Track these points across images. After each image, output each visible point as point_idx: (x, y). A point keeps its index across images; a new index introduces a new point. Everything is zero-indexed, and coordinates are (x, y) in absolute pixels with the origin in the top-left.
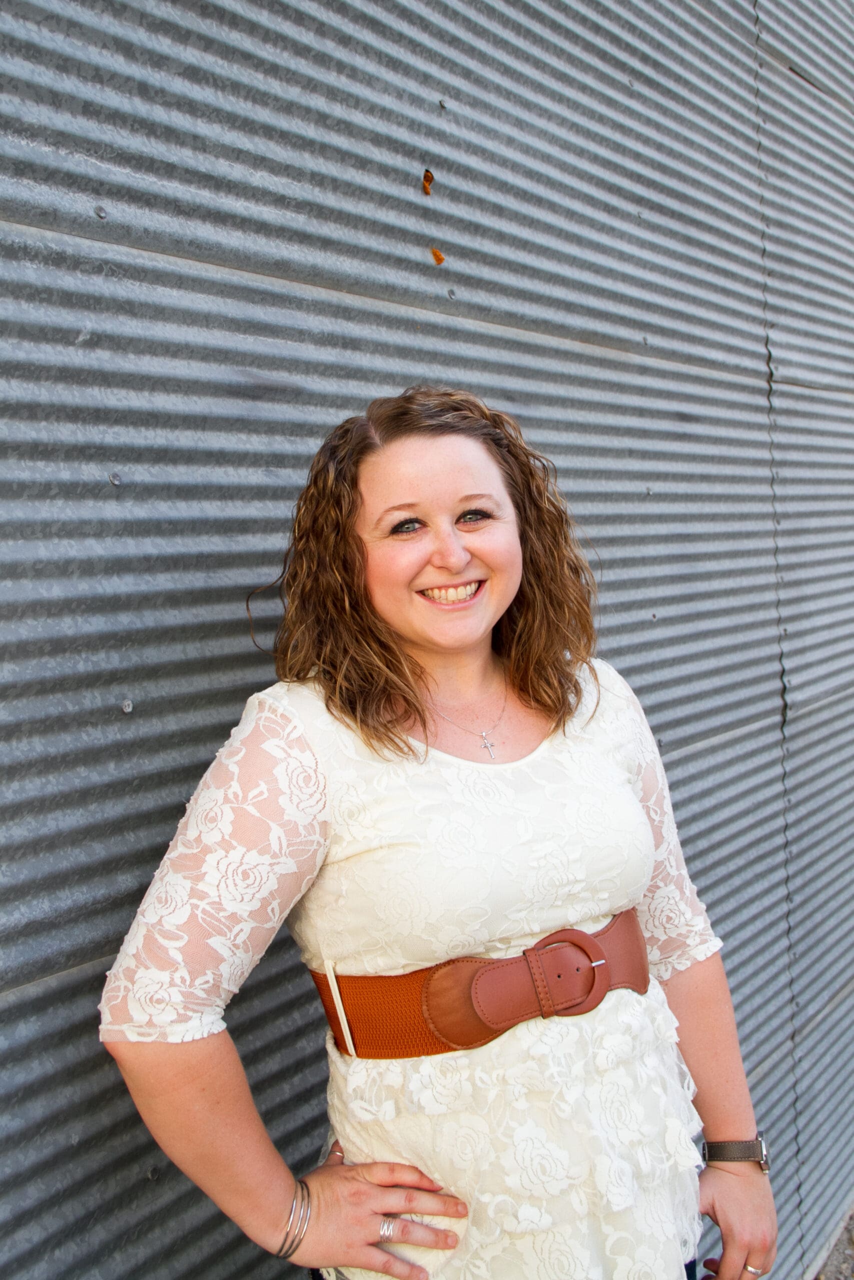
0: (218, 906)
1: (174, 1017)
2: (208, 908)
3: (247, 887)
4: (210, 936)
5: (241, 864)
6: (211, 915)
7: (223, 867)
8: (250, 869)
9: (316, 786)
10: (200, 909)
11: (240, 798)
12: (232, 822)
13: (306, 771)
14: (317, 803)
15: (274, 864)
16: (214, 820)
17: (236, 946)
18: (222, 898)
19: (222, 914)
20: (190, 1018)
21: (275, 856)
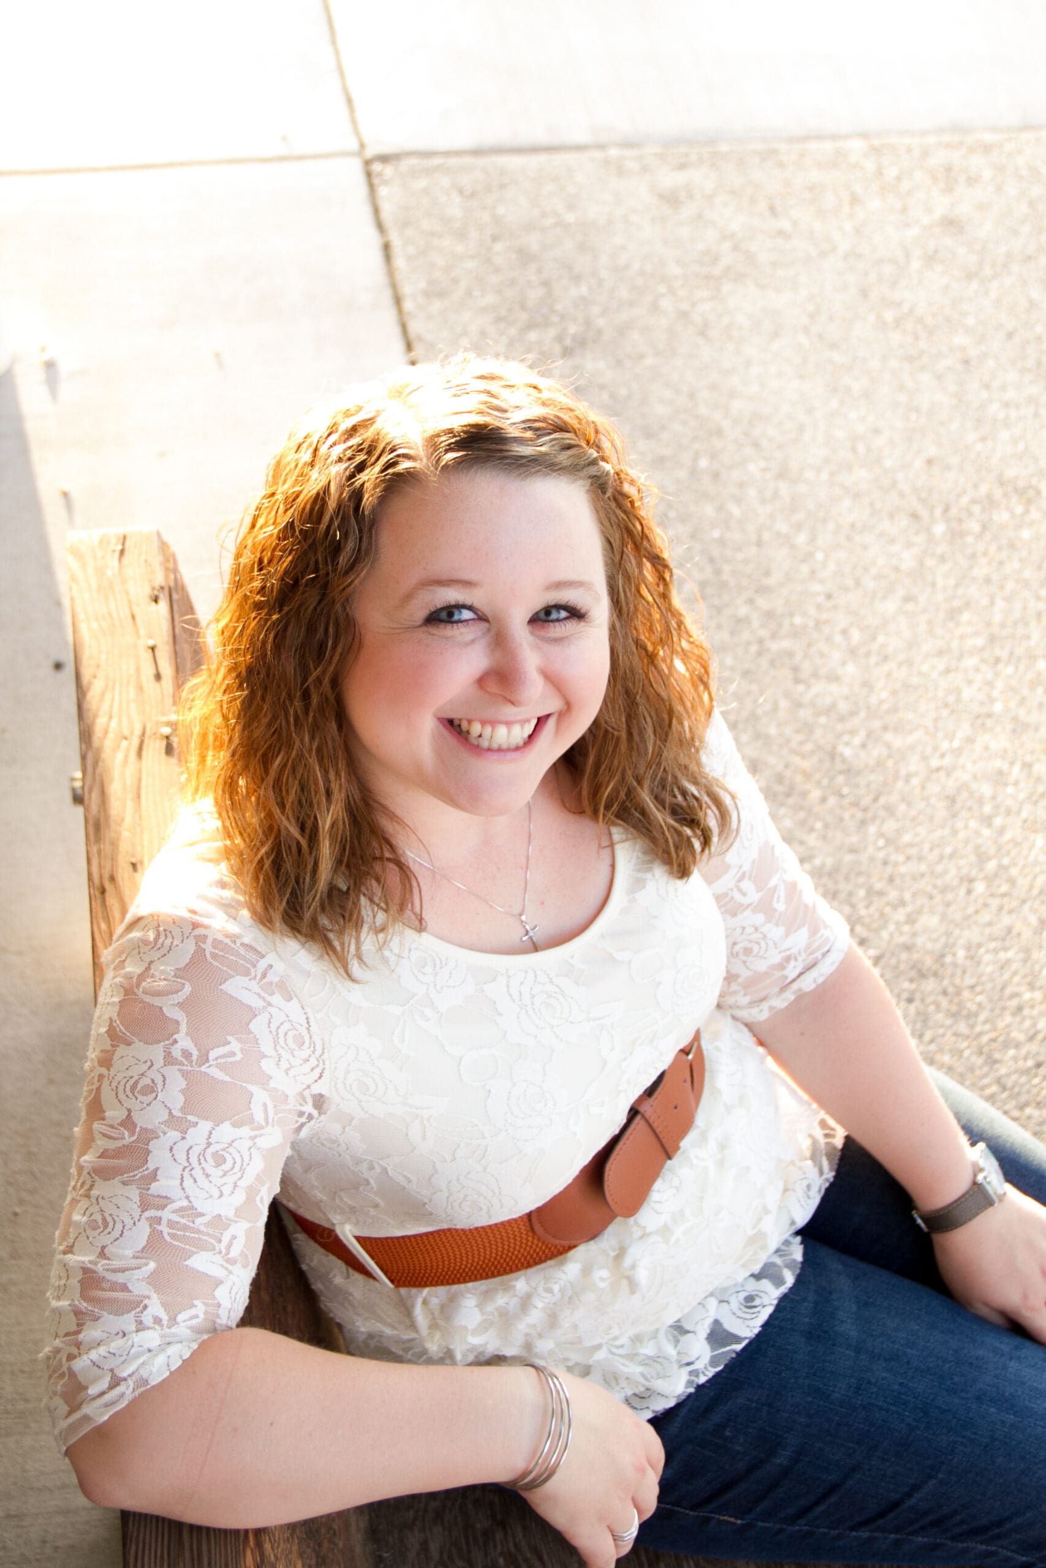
0: (190, 1211)
2: (175, 1218)
3: (225, 1175)
4: (188, 1255)
5: (209, 1144)
6: (183, 1227)
7: (181, 1155)
8: (224, 1150)
9: (311, 1049)
10: (164, 1222)
11: (194, 1058)
12: (183, 1091)
14: (312, 1070)
15: (256, 1137)
16: (150, 1089)
17: (232, 1262)
18: (192, 1199)
19: (199, 1221)
21: (258, 1126)
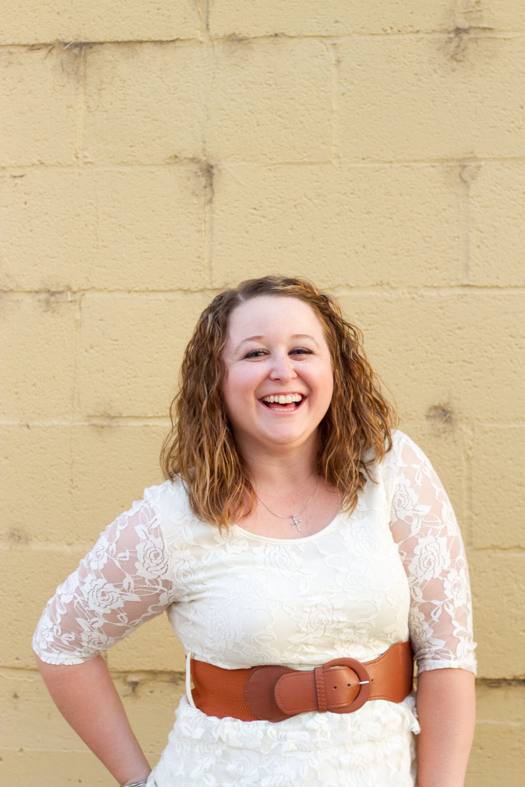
0: (86, 603)
1: (46, 648)
2: (81, 602)
3: (104, 600)
4: (78, 617)
5: (103, 588)
6: (81, 607)
7: (93, 584)
8: (107, 592)
9: (162, 560)
10: (77, 601)
11: (114, 554)
12: (104, 564)
13: (156, 551)
14: (161, 569)
15: (123, 594)
16: (98, 557)
17: (92, 628)
18: (89, 600)
19: (86, 608)
20: (53, 652)
21: (124, 590)
